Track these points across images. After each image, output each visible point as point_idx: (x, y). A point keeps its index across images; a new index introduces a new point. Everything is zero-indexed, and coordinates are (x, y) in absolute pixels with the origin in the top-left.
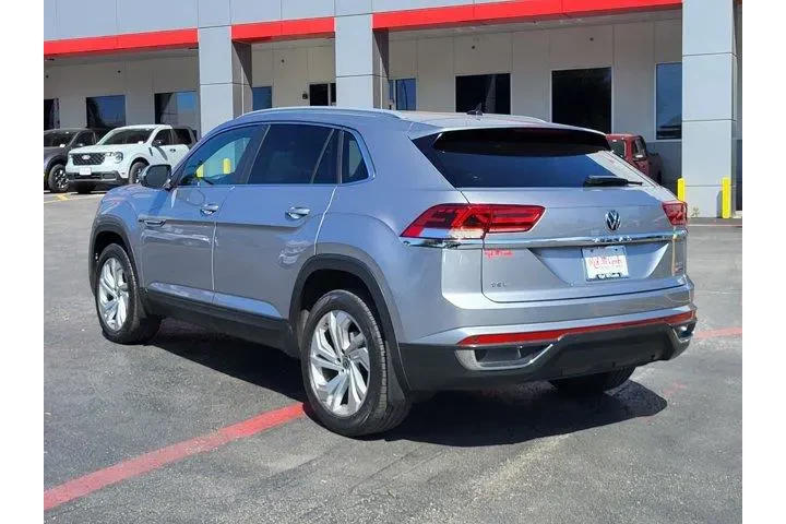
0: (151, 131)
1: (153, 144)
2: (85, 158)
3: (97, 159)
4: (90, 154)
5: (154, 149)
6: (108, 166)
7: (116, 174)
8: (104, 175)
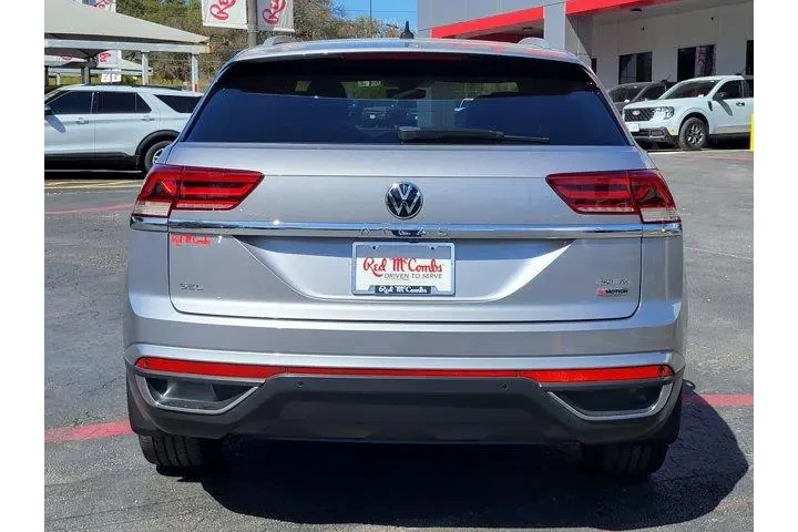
0: (715, 83)
1: (714, 98)
2: (636, 113)
3: (646, 114)
4: (640, 110)
5: (715, 103)
6: (656, 122)
7: (664, 131)
8: (654, 131)
